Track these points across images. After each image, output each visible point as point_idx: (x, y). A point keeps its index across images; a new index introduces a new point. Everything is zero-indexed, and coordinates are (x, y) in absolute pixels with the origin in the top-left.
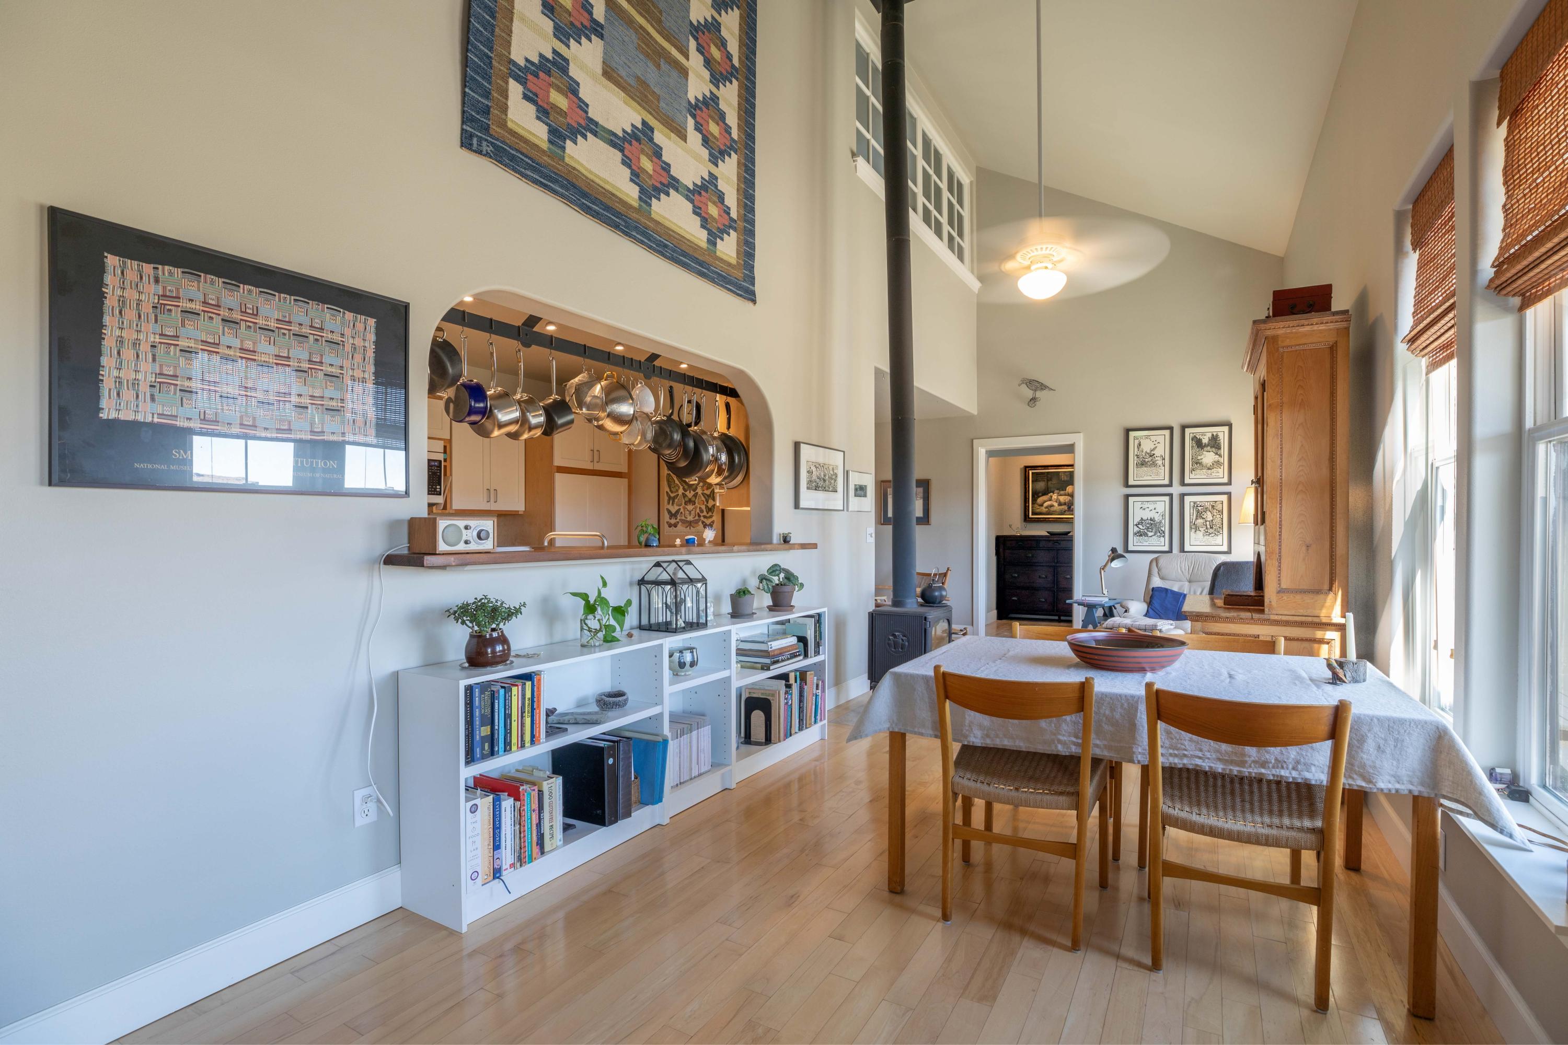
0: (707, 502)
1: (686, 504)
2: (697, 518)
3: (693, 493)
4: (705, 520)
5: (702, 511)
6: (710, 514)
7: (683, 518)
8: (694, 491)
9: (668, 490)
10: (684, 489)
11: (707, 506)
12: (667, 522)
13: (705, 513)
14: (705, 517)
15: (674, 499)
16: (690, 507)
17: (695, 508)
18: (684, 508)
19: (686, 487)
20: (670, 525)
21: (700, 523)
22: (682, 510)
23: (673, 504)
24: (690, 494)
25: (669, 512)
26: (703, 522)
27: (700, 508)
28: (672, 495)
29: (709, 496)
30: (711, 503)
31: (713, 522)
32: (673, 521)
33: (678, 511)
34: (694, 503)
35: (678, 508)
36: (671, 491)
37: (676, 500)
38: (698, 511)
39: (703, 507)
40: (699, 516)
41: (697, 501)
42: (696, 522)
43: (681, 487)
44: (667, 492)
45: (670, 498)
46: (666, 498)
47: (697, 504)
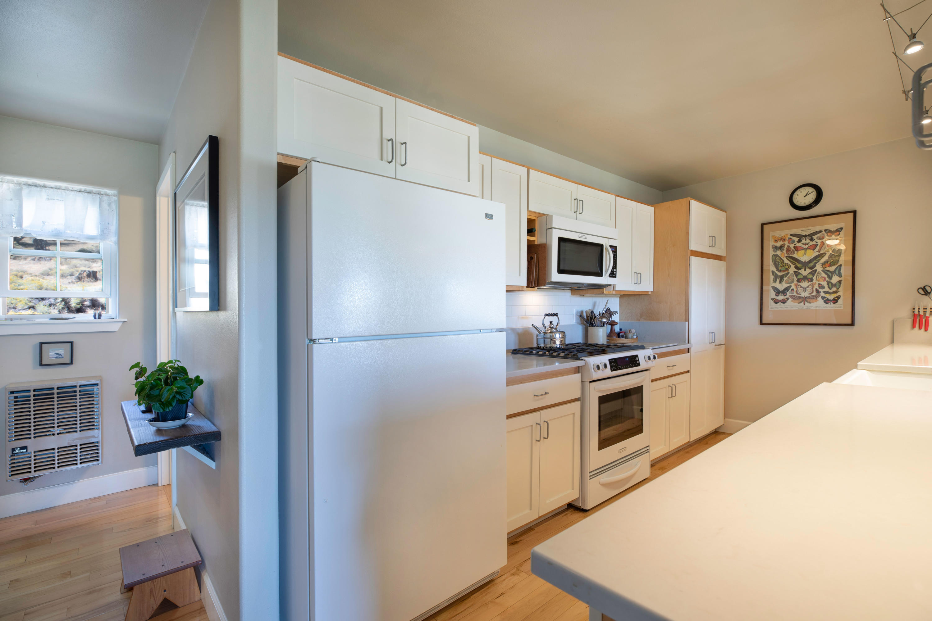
0: (830, 278)
1: (799, 281)
2: (815, 293)
3: (808, 271)
4: (827, 296)
5: (823, 287)
6: (834, 289)
7: (795, 294)
8: (810, 268)
9: (775, 270)
10: (796, 267)
11: (828, 283)
12: (773, 299)
13: (827, 289)
14: (826, 293)
15: (782, 278)
16: (805, 284)
17: (813, 285)
18: (796, 285)
19: (799, 265)
20: (776, 302)
21: (820, 299)
22: (793, 287)
23: (780, 282)
24: (804, 272)
25: (775, 289)
26: (823, 298)
27: (819, 284)
28: (780, 274)
29: (833, 273)
30: (835, 279)
31: (839, 297)
32: (781, 297)
33: (787, 289)
34: (811, 280)
35: (788, 285)
36: (778, 270)
37: (785, 279)
38: (816, 287)
39: (824, 284)
40: (817, 291)
41: (814, 278)
42: (816, 297)
43: (793, 266)
44: (773, 272)
45: (776, 277)
46: (772, 277)
47: (814, 281)
